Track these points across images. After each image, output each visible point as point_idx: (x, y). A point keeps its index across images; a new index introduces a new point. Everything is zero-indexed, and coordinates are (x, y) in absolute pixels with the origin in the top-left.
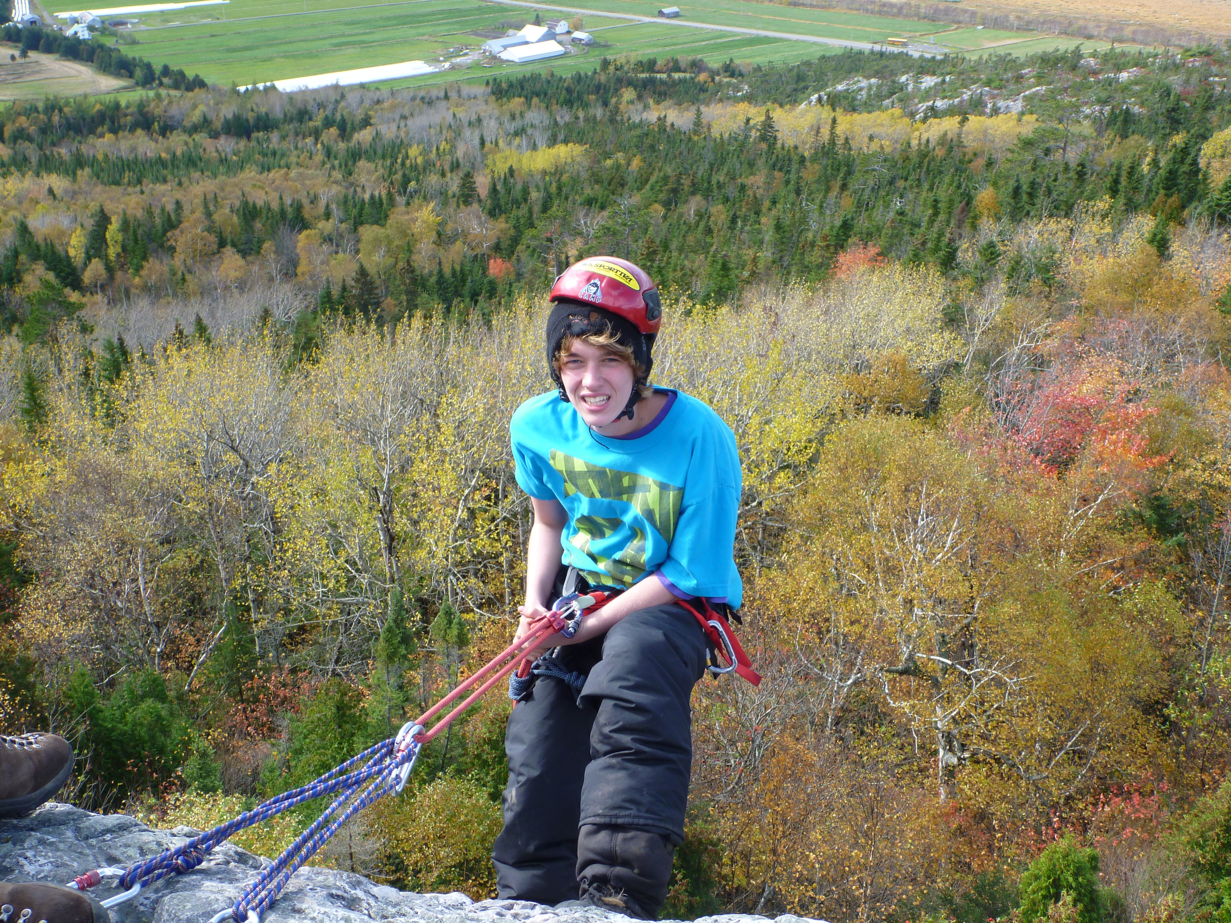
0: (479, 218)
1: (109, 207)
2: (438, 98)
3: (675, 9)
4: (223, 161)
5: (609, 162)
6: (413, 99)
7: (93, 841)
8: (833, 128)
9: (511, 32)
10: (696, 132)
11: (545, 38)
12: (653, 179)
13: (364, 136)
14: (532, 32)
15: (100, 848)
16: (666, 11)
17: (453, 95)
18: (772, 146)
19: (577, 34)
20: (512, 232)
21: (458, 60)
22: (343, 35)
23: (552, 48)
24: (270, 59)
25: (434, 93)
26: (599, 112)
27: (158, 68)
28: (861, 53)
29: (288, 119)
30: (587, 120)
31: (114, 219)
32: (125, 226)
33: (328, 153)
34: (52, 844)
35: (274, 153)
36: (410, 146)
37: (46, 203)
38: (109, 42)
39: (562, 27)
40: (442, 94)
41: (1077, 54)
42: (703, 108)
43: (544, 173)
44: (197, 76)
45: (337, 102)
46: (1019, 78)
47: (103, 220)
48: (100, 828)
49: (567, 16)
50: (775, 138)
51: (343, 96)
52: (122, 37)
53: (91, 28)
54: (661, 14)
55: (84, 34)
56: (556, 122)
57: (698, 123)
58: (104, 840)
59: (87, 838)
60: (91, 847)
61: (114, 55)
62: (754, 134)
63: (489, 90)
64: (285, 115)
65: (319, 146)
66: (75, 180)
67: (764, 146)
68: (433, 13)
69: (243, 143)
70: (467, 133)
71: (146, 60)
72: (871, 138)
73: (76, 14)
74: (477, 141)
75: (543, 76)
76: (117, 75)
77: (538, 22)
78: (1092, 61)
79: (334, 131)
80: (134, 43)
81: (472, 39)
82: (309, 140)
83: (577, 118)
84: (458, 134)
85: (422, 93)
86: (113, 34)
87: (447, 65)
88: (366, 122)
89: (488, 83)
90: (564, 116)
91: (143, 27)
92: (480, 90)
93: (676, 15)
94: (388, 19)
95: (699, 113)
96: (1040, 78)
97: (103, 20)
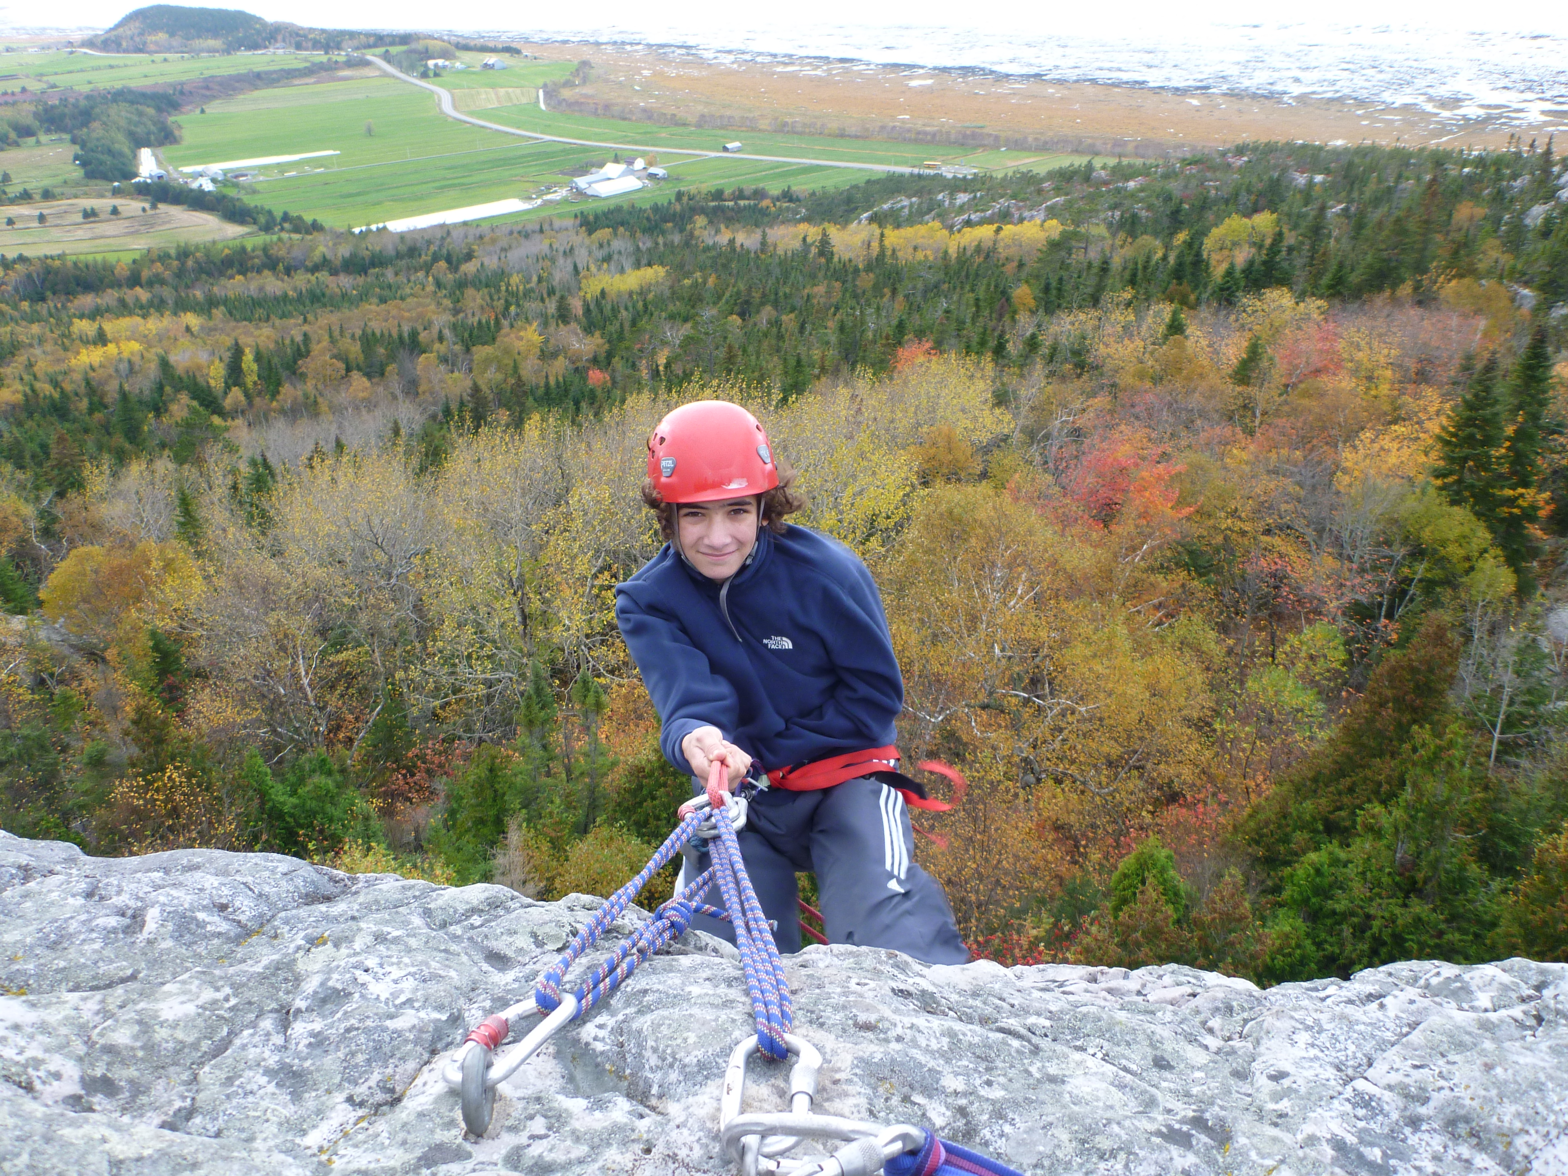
0: (577, 334)
1: (242, 340)
2: (534, 232)
3: (737, 144)
4: (344, 296)
5: (687, 282)
6: (511, 233)
7: (457, 929)
8: (881, 241)
9: (594, 170)
10: (763, 251)
11: (623, 174)
12: (727, 294)
13: (470, 268)
14: (612, 169)
15: (470, 939)
16: (729, 146)
17: (546, 227)
18: (829, 260)
19: (652, 170)
20: (607, 346)
21: (549, 197)
22: (445, 179)
23: (632, 183)
24: (379, 203)
25: (529, 227)
26: (677, 238)
27: (278, 215)
28: (902, 175)
29: (399, 256)
30: (665, 244)
31: (247, 350)
32: (258, 358)
33: (439, 284)
34: (396, 940)
35: (390, 287)
36: (510, 275)
37: (185, 341)
38: (231, 192)
39: (639, 164)
40: (538, 228)
41: (1090, 167)
42: (768, 230)
43: (631, 294)
44: (315, 221)
45: (443, 239)
46: (1040, 192)
47: (238, 352)
48: (462, 908)
49: (643, 154)
50: (832, 253)
51: (448, 233)
52: (244, 188)
53: (214, 180)
54: (725, 149)
55: (208, 186)
56: (638, 249)
57: (764, 243)
58: (473, 927)
59: (444, 925)
60: (455, 938)
61: (236, 204)
62: (814, 250)
63: (578, 222)
64: (398, 253)
65: (431, 279)
66: (210, 317)
67: (823, 260)
68: (523, 156)
69: (361, 280)
70: (561, 261)
71: (267, 208)
72: (915, 248)
73: (199, 168)
74: (570, 268)
75: (625, 207)
76: (242, 222)
77: (616, 160)
78: (1103, 173)
79: (443, 264)
80: (255, 192)
81: (560, 178)
82: (421, 274)
83: (657, 244)
84: (553, 260)
85: (520, 228)
86: (235, 185)
87: (539, 201)
88: (469, 256)
89: (576, 216)
90: (645, 243)
91: (261, 178)
92: (569, 222)
93: (739, 150)
94: (484, 162)
95: (764, 235)
96: (1058, 191)
97: (225, 173)
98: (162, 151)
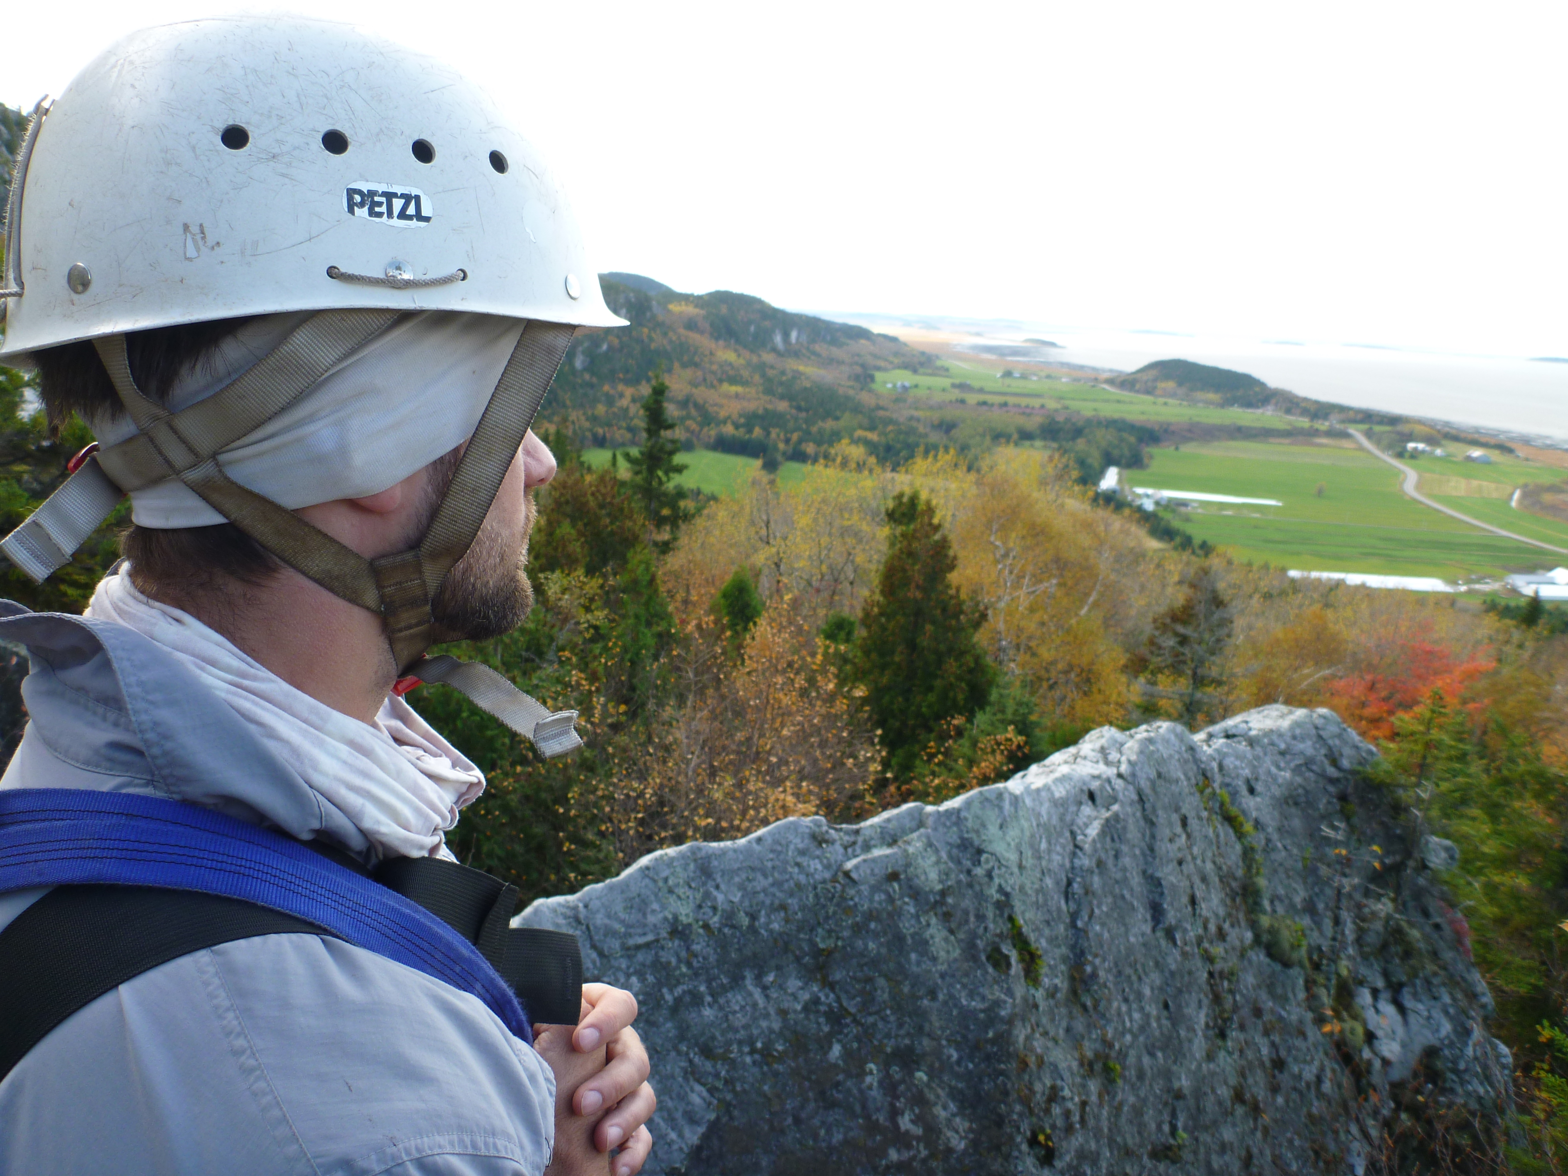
9: (1540, 572)
14: (1562, 575)
21: (1477, 586)
22: (1374, 547)
52: (1179, 514)
53: (1157, 503)
55: (1149, 506)
61: (1163, 523)
71: (1190, 533)
76: (1162, 540)
81: (1499, 571)
86: (1174, 511)
87: (1463, 588)
91: (1200, 510)
94: (1424, 541)
97: (1170, 500)
98: (1128, 473)
